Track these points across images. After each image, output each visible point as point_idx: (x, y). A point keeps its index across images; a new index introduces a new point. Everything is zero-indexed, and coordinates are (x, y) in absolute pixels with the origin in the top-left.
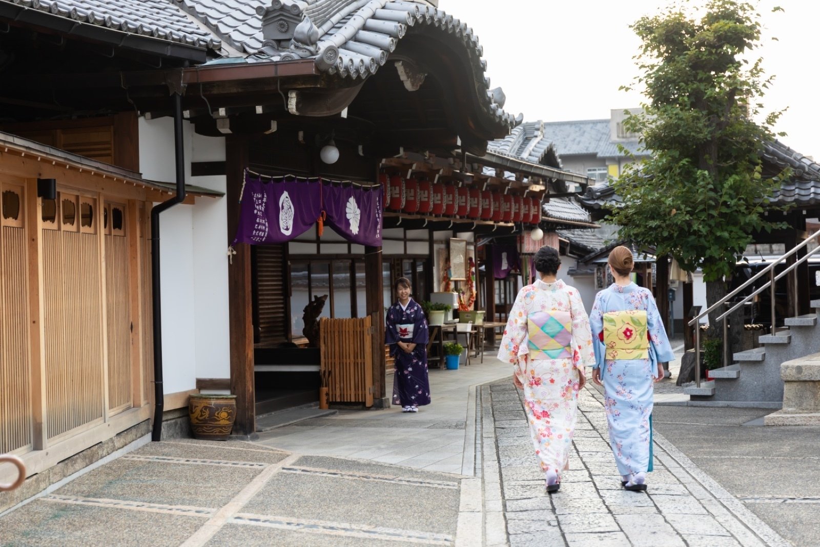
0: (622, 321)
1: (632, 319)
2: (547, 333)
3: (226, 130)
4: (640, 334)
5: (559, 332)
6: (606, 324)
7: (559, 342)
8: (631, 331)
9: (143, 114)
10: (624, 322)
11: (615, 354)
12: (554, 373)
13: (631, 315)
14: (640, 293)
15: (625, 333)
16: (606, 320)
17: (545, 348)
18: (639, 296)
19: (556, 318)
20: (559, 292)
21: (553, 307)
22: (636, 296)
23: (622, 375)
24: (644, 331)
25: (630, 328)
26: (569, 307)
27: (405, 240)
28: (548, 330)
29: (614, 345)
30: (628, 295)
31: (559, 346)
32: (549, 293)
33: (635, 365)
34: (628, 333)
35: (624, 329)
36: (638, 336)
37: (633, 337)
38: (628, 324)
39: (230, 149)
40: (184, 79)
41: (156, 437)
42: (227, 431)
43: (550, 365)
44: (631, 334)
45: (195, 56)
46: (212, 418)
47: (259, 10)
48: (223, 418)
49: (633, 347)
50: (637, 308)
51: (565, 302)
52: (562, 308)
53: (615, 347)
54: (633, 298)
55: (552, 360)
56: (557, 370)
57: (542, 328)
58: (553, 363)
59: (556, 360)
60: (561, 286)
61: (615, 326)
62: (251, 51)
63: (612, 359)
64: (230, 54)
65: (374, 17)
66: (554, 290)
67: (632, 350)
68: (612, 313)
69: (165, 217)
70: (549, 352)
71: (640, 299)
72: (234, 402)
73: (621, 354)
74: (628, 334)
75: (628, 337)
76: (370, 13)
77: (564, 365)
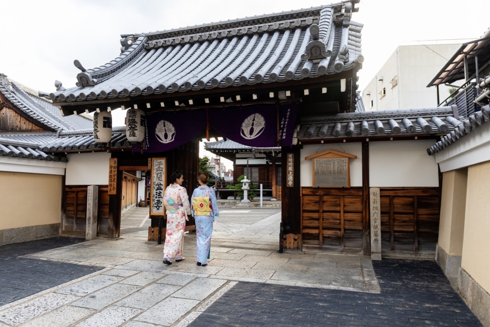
1: (204, 200)
2: (169, 204)
4: (206, 206)
5: (173, 204)
6: (194, 201)
7: (174, 208)
8: (203, 204)
10: (200, 201)
11: (198, 213)
13: (203, 198)
14: (208, 189)
15: (200, 205)
17: (170, 209)
19: (172, 198)
21: (173, 194)
23: (200, 222)
24: (208, 204)
25: (202, 203)
26: (179, 195)
30: (204, 191)
31: (174, 209)
33: (204, 218)
35: (200, 204)
37: (204, 207)
44: (203, 206)
50: (206, 196)
51: (177, 193)
52: (176, 195)
53: (198, 210)
54: (206, 192)
56: (173, 218)
57: (168, 202)
58: (172, 215)
60: (177, 187)
61: (197, 202)
63: (196, 215)
66: (175, 188)
67: (203, 212)
68: (197, 197)
69: (139, 182)
70: (171, 211)
71: (208, 192)
74: (202, 205)
75: (202, 207)
77: (176, 216)
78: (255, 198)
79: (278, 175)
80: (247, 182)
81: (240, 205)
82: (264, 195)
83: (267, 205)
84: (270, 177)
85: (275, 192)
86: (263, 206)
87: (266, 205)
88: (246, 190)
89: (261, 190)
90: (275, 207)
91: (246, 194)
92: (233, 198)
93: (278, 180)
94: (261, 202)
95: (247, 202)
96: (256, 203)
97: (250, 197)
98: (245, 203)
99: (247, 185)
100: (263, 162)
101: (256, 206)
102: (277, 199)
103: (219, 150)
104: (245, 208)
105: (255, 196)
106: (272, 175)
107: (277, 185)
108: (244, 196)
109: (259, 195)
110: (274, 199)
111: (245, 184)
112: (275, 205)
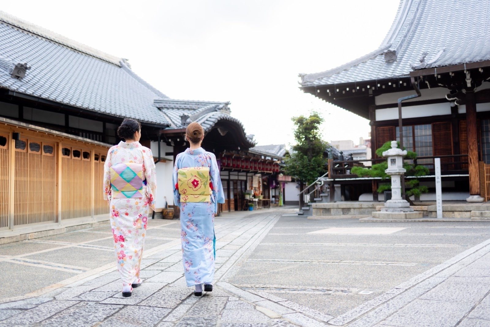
0: (191, 174)
1: (198, 173)
2: (124, 179)
3: (173, 145)
4: (204, 184)
5: (133, 178)
6: (180, 177)
8: (197, 182)
9: (152, 141)
10: (193, 175)
11: (187, 198)
12: (129, 209)
13: (198, 170)
14: (205, 155)
15: (193, 183)
16: (180, 174)
17: (123, 190)
18: (205, 157)
19: (130, 168)
20: (135, 150)
21: (130, 160)
22: (202, 157)
23: (191, 214)
24: (207, 181)
25: (197, 179)
26: (142, 161)
27: (238, 175)
28: (125, 176)
29: (185, 191)
30: (197, 157)
32: (128, 150)
33: (200, 207)
34: (195, 183)
35: (192, 180)
36: (203, 186)
37: (199, 186)
38: (195, 176)
39: (174, 149)
40: (160, 133)
41: (153, 218)
42: (172, 218)
43: (126, 202)
44: (198, 184)
45: (163, 127)
46: (168, 214)
47: (180, 116)
48: (171, 214)
49: (199, 193)
50: (203, 166)
51: (139, 158)
52: (136, 161)
53: (186, 193)
54: (200, 159)
55: (127, 199)
56: (131, 207)
57: (121, 175)
58: (128, 201)
59: (130, 199)
60: (137, 146)
61: (186, 178)
62: (178, 126)
63: (184, 201)
64: (173, 127)
65: (210, 118)
66: (131, 148)
67: (198, 196)
68: (185, 168)
70: (125, 193)
71: (205, 159)
72: (173, 211)
73: (190, 198)
75: (195, 186)
76: (209, 117)
77: (137, 203)
78: (423, 198)
79: (483, 139)
80: (398, 156)
81: (383, 212)
82: (445, 190)
83: (456, 213)
84: (463, 146)
85: (477, 179)
86: (443, 217)
87: (453, 211)
88: (395, 174)
89: (438, 175)
90: (478, 219)
91: (396, 185)
92: (370, 197)
93: (483, 151)
94: (439, 206)
95: (400, 205)
96: (425, 208)
97: (409, 193)
98: (394, 209)
99: (399, 162)
100: (443, 110)
101: (424, 216)
102: (483, 196)
103: (332, 87)
104: (394, 222)
105: (424, 192)
106: (467, 140)
107: (482, 162)
108: (393, 191)
109: (433, 190)
110: (476, 198)
111: (393, 161)
112: (478, 213)
